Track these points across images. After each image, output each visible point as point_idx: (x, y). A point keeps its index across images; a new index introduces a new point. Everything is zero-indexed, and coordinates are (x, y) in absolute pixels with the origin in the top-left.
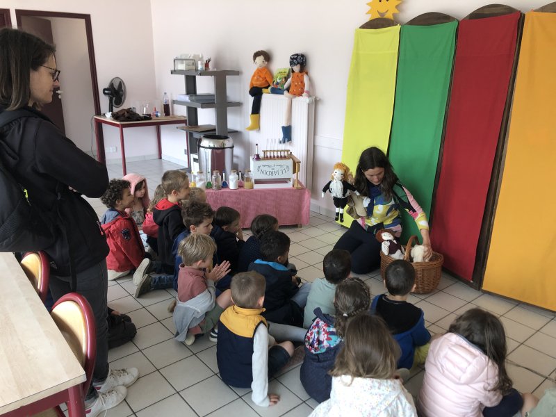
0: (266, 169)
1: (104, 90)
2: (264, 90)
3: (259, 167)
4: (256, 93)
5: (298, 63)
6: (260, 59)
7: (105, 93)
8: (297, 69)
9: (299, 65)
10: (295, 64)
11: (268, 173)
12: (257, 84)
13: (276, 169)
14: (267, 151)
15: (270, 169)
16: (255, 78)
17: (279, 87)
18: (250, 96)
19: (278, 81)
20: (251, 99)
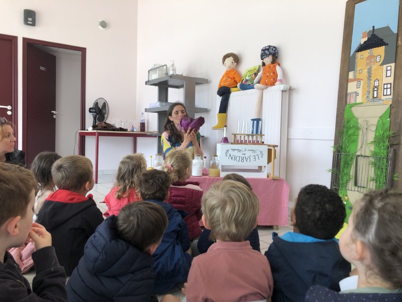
0: (236, 153)
1: (90, 109)
2: (232, 89)
3: (228, 151)
4: (224, 93)
5: (270, 54)
6: (229, 61)
7: (90, 112)
8: (268, 60)
9: (271, 57)
10: (267, 55)
11: (238, 158)
12: (226, 84)
13: (248, 154)
14: (237, 134)
15: (240, 154)
16: (224, 79)
17: (249, 83)
18: (218, 96)
19: (247, 78)
20: (219, 99)
